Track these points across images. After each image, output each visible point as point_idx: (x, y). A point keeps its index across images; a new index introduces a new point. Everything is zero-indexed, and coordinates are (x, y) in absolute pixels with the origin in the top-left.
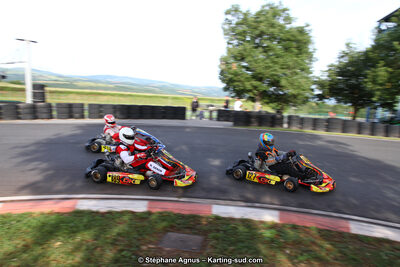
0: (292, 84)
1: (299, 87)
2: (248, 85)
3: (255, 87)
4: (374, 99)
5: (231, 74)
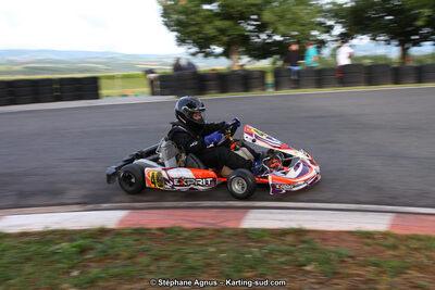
0: (282, 18)
1: (293, 22)
2: (209, 30)
3: (222, 31)
4: (419, 23)
5: (181, 13)
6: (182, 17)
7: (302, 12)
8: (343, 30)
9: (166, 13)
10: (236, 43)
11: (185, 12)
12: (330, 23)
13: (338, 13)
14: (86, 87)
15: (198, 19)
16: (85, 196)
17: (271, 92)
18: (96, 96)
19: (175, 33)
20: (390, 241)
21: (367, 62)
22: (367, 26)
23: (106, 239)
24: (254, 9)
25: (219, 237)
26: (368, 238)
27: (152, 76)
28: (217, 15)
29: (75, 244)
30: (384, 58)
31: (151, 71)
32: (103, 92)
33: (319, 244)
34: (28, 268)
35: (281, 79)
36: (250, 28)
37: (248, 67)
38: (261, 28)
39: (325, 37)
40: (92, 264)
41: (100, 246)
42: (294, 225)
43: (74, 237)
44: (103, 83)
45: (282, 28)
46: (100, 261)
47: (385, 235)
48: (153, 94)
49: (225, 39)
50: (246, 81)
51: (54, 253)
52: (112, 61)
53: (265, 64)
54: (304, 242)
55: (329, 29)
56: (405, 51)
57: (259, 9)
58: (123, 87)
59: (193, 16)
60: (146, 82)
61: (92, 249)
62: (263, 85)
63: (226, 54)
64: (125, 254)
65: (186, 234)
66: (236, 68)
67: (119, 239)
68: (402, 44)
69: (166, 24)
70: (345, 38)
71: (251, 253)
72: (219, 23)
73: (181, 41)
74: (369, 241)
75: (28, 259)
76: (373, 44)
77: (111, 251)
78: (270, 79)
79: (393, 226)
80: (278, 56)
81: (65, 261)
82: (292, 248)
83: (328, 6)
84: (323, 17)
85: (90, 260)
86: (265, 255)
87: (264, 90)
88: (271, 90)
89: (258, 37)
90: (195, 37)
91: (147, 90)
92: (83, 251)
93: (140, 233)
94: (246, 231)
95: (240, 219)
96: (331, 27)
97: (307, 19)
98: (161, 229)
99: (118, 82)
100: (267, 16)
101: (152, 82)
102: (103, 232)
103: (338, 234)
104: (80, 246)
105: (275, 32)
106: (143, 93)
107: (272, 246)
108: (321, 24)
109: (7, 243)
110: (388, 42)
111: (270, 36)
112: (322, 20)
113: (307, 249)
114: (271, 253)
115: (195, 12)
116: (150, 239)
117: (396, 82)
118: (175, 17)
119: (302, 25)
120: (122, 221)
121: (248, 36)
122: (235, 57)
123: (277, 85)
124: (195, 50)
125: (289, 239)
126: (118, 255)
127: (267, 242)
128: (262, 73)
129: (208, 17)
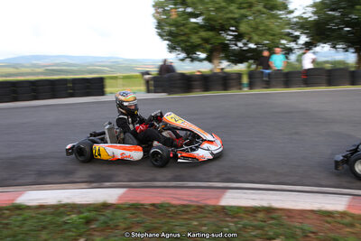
0: (256, 29)
1: (265, 33)
2: (195, 39)
3: (206, 40)
5: (171, 25)
6: (173, 29)
7: (273, 24)
8: (307, 40)
9: (160, 25)
10: (217, 50)
11: (176, 24)
12: (297, 33)
13: (303, 25)
14: (93, 86)
15: (187, 30)
16: (91, 176)
17: (246, 91)
18: (102, 93)
19: (167, 42)
20: (348, 220)
21: (328, 66)
22: (328, 36)
23: (108, 212)
24: (232, 22)
25: (201, 212)
26: (329, 216)
27: (147, 77)
28: (201, 27)
29: (82, 216)
30: (343, 63)
31: (147, 73)
32: (108, 90)
33: (285, 220)
34: (44, 235)
35: (254, 80)
36: (230, 37)
37: (228, 70)
38: (238, 37)
39: (292, 45)
40: (95, 233)
41: (102, 218)
42: (265, 204)
43: (82, 210)
44: (107, 82)
45: (256, 38)
46: (103, 230)
47: (343, 214)
48: (149, 91)
49: (208, 46)
50: (225, 81)
51: (65, 223)
52: (115, 65)
53: (241, 67)
54: (273, 218)
55: (296, 39)
56: (360, 57)
57: (237, 22)
58: (124, 85)
59: (182, 28)
60: (143, 82)
61: (97, 220)
62: (239, 85)
63: (209, 59)
64: (123, 225)
65: (173, 210)
66: (217, 71)
67: (118, 213)
68: (358, 51)
69: (160, 35)
70: (309, 46)
71: (228, 227)
72: (204, 34)
73: (172, 48)
74: (329, 219)
75: (44, 228)
76: (333, 51)
77: (111, 223)
78: (245, 80)
79: (349, 206)
80: (251, 61)
81: (74, 230)
82: (263, 223)
83: (295, 20)
84: (291, 28)
85: (94, 230)
86: (240, 229)
87: (240, 89)
88: (246, 89)
89: (236, 45)
90: (182, 45)
91: (143, 88)
92: (88, 222)
93: (136, 207)
94: (224, 208)
95: (219, 198)
96: (297, 37)
97: (277, 30)
98: (153, 205)
99: (120, 81)
100: (243, 28)
101: (147, 82)
102: (105, 206)
103: (302, 213)
104: (86, 218)
105: (250, 40)
106: (140, 90)
107: (245, 221)
108: (289, 34)
109: (27, 214)
110: (346, 50)
111: (245, 44)
112: (290, 31)
113: (276, 225)
114: (245, 227)
115: (184, 25)
116: (144, 213)
117: (353, 83)
118: (167, 28)
119: (274, 35)
120: (120, 198)
121: (227, 44)
122: (216, 61)
123: (251, 85)
124: (183, 55)
125: (261, 215)
126: (117, 226)
127: (241, 218)
128: (239, 75)
129: (194, 28)
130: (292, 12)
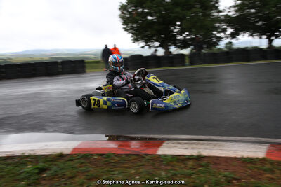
9: (125, 22)
13: (229, 21)
26: (251, 163)
39: (221, 35)
54: (201, 166)
56: (270, 41)
63: (162, 46)
68: (269, 37)
69: (126, 29)
70: (233, 36)
76: (251, 38)
80: (192, 47)
87: (184, 65)
89: (181, 36)
96: (225, 29)
111: (188, 35)
112: (219, 25)
121: (174, 35)
130: (221, 11)
